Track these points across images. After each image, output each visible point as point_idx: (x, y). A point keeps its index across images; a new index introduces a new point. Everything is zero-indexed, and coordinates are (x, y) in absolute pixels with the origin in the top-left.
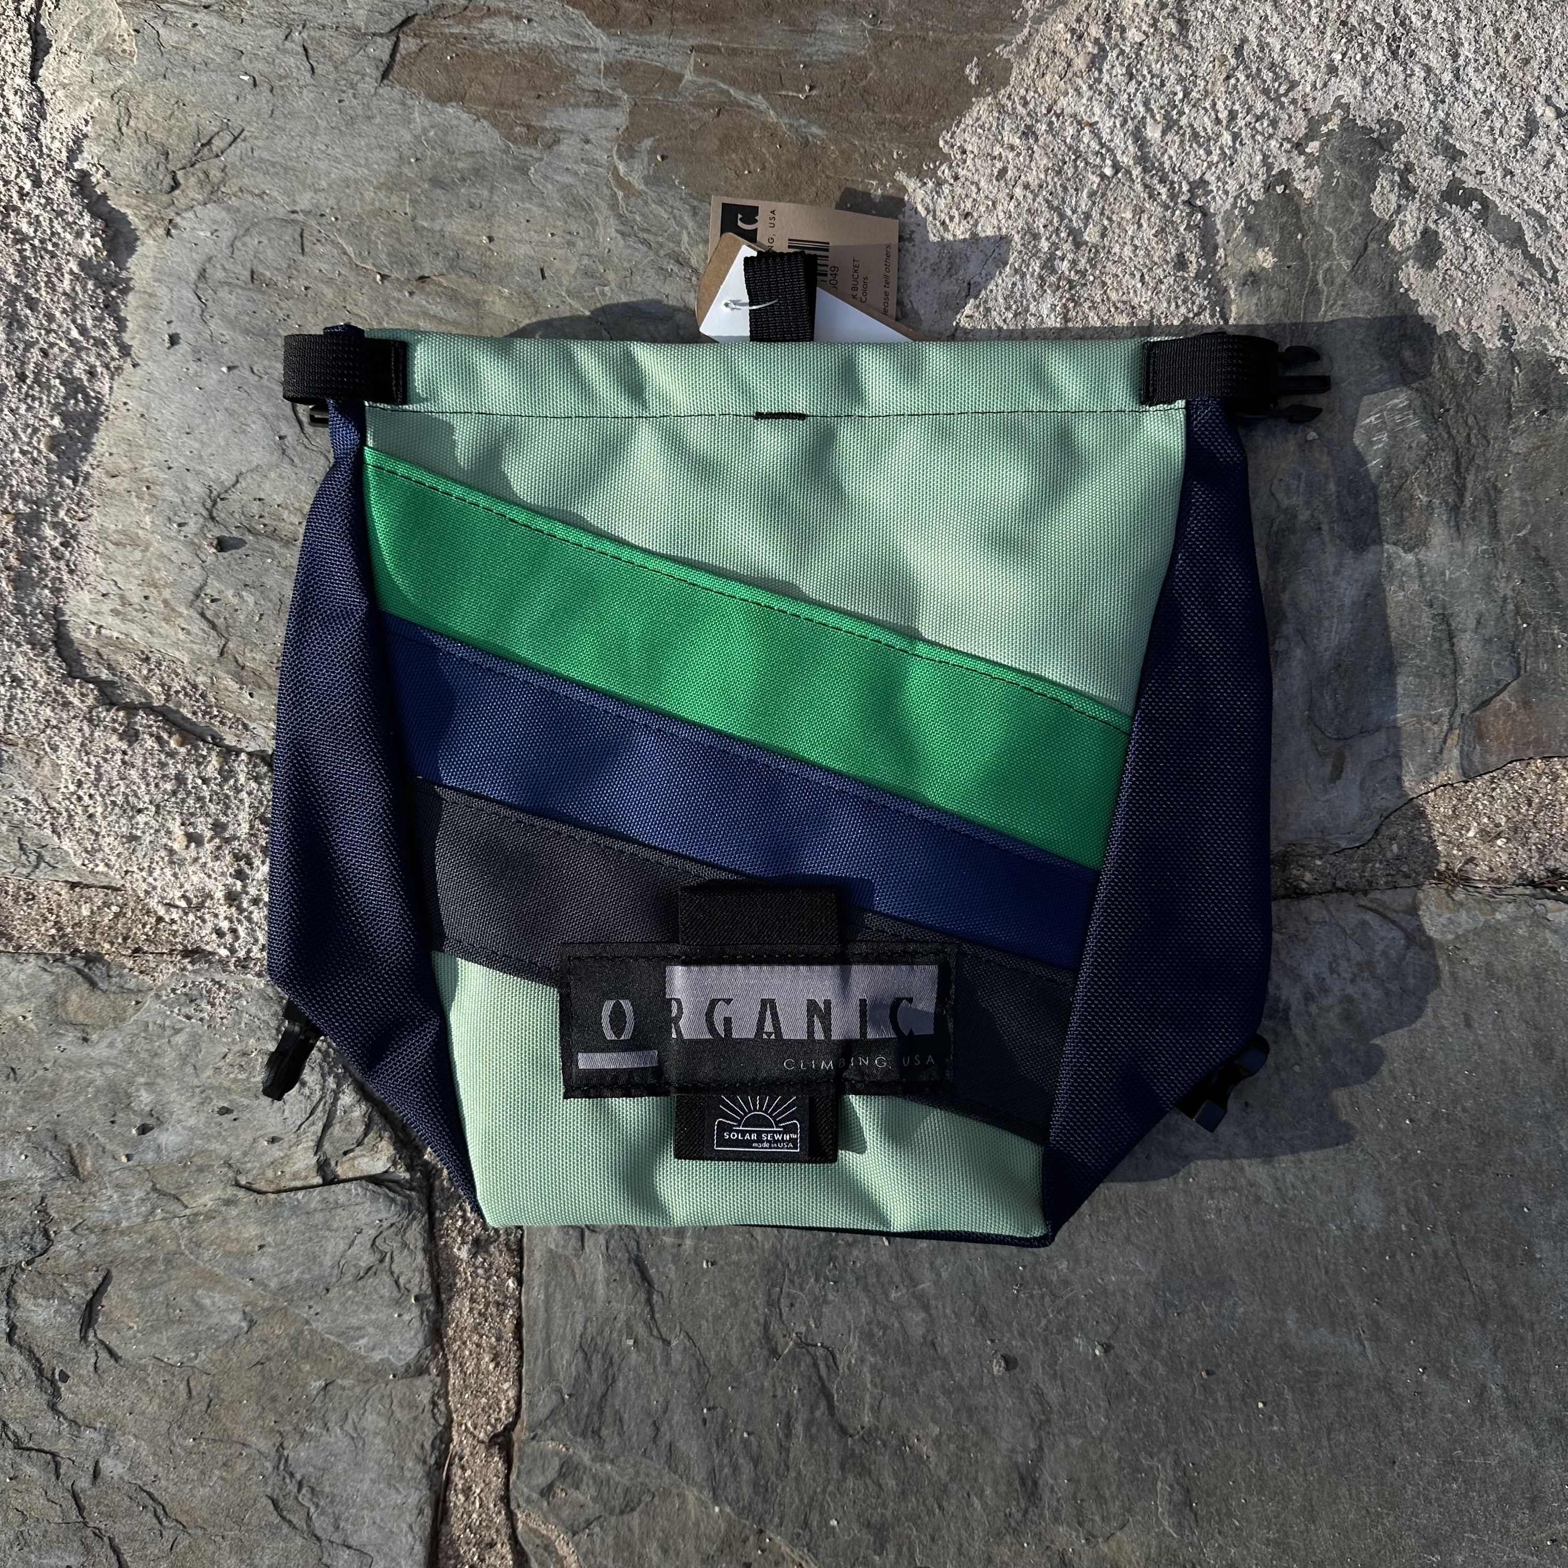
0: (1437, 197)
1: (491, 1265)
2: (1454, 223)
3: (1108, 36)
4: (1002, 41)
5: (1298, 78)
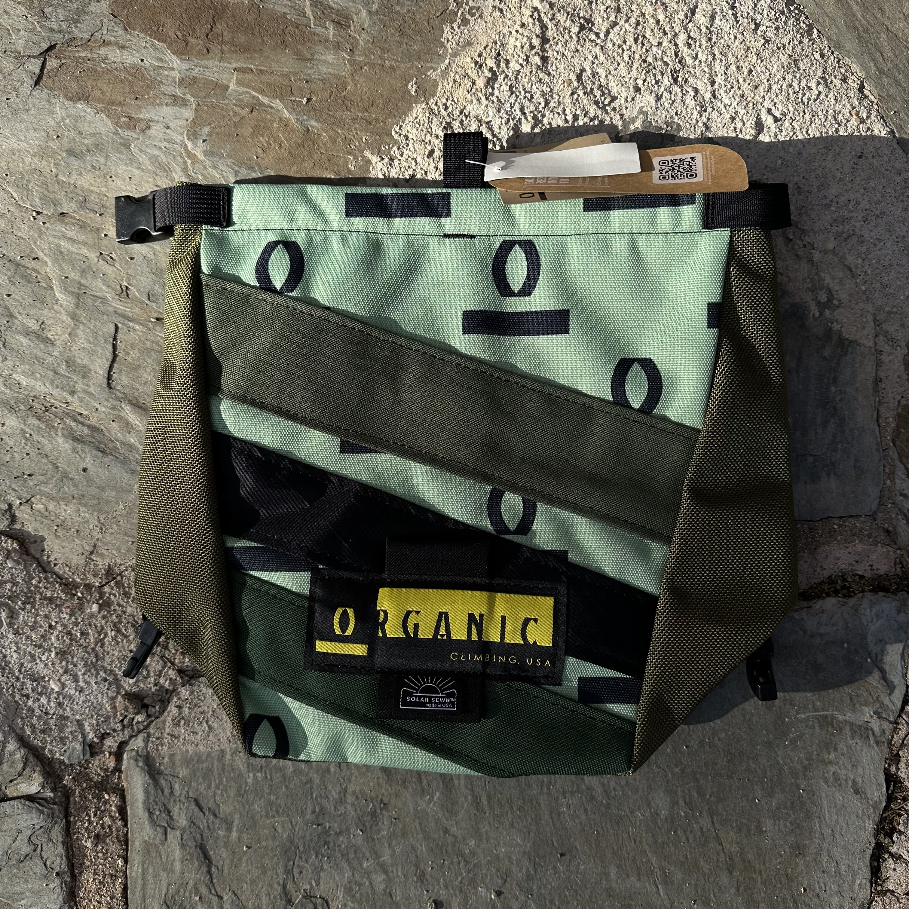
1: (107, 850)
3: (498, 66)
4: (432, 68)
5: (616, 95)
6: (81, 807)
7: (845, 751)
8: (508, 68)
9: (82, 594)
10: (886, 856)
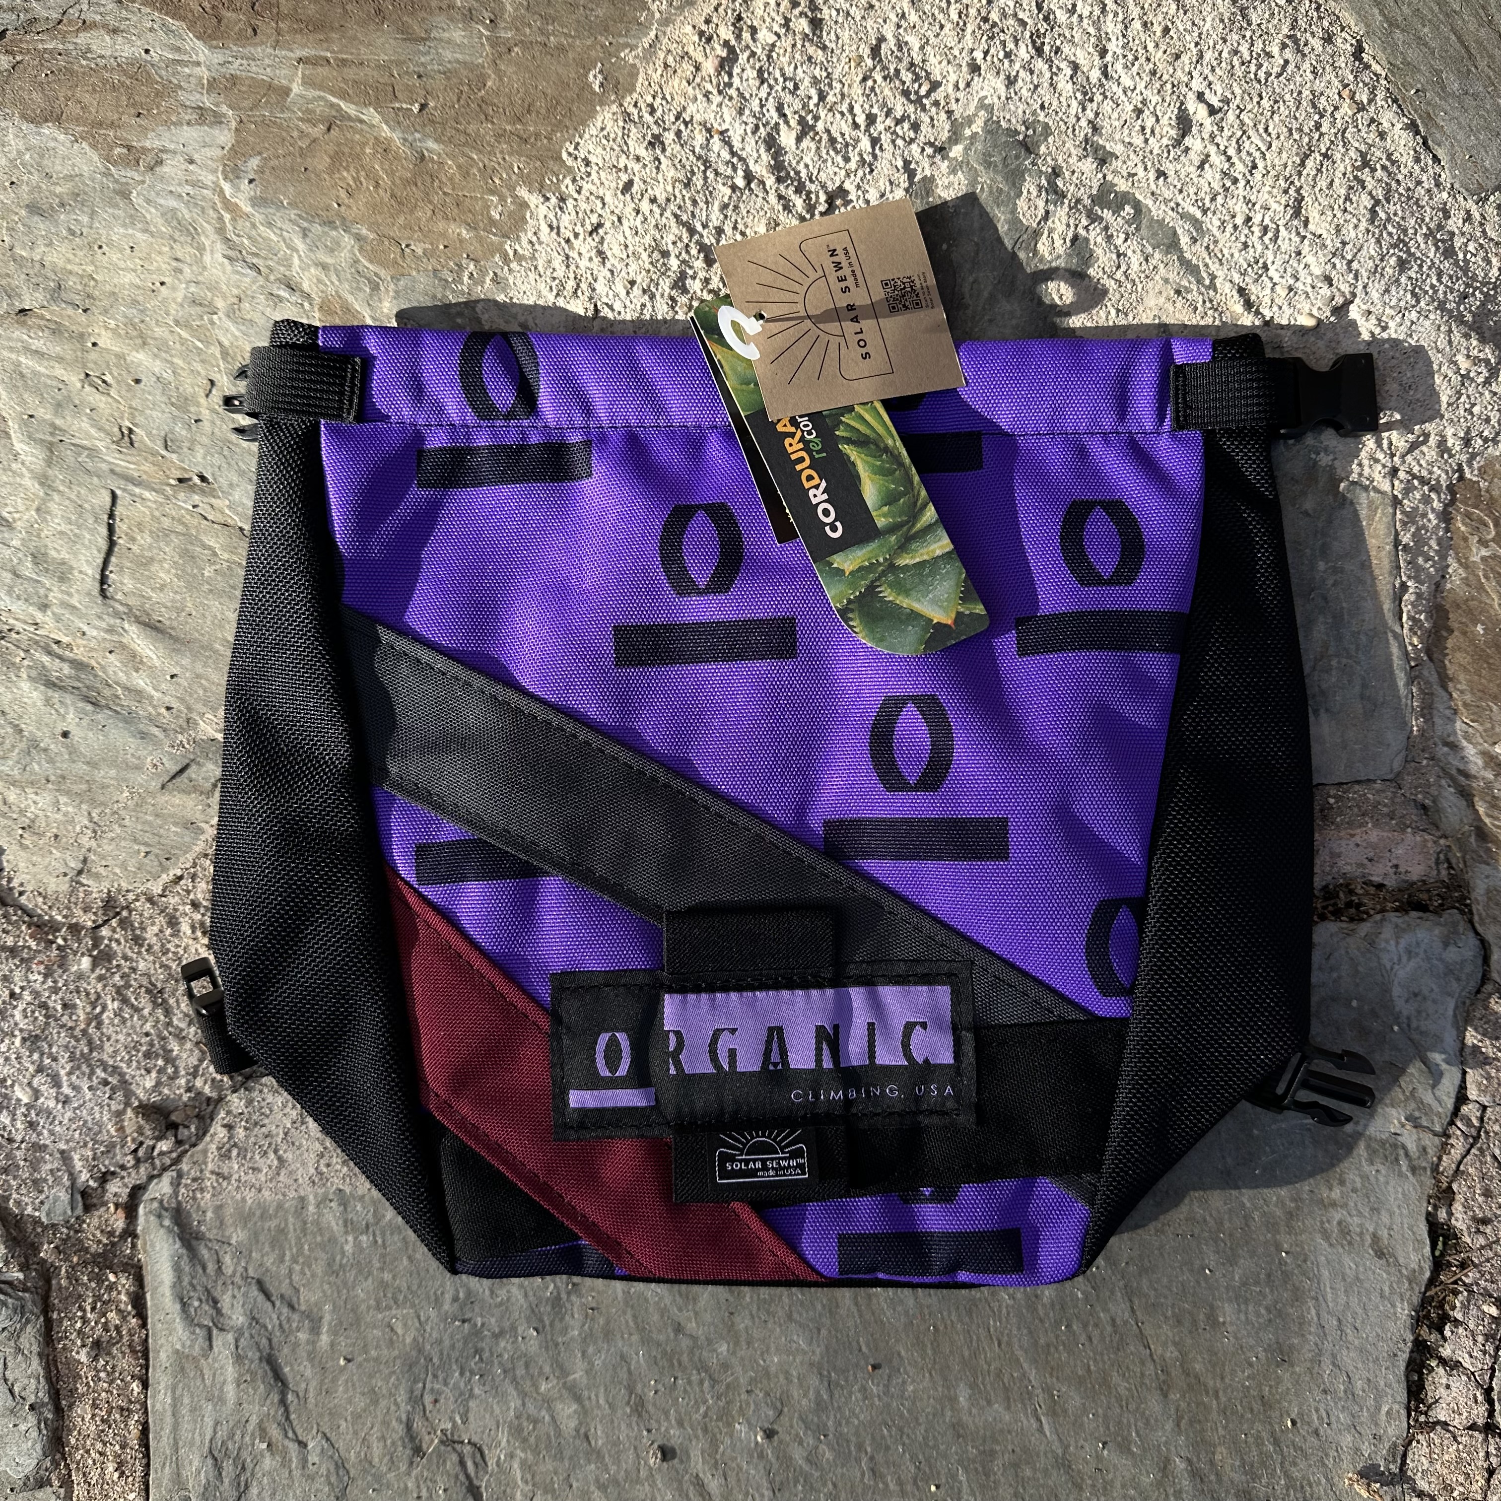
0: (1087, 202)
1: (113, 1367)
2: (1106, 228)
3: (739, 37)
4: (627, 45)
5: (939, 78)
6: (71, 1295)
7: (1359, 1185)
8: (754, 40)
9: (65, 940)
10: (1434, 1363)
